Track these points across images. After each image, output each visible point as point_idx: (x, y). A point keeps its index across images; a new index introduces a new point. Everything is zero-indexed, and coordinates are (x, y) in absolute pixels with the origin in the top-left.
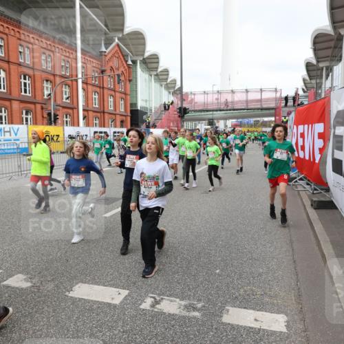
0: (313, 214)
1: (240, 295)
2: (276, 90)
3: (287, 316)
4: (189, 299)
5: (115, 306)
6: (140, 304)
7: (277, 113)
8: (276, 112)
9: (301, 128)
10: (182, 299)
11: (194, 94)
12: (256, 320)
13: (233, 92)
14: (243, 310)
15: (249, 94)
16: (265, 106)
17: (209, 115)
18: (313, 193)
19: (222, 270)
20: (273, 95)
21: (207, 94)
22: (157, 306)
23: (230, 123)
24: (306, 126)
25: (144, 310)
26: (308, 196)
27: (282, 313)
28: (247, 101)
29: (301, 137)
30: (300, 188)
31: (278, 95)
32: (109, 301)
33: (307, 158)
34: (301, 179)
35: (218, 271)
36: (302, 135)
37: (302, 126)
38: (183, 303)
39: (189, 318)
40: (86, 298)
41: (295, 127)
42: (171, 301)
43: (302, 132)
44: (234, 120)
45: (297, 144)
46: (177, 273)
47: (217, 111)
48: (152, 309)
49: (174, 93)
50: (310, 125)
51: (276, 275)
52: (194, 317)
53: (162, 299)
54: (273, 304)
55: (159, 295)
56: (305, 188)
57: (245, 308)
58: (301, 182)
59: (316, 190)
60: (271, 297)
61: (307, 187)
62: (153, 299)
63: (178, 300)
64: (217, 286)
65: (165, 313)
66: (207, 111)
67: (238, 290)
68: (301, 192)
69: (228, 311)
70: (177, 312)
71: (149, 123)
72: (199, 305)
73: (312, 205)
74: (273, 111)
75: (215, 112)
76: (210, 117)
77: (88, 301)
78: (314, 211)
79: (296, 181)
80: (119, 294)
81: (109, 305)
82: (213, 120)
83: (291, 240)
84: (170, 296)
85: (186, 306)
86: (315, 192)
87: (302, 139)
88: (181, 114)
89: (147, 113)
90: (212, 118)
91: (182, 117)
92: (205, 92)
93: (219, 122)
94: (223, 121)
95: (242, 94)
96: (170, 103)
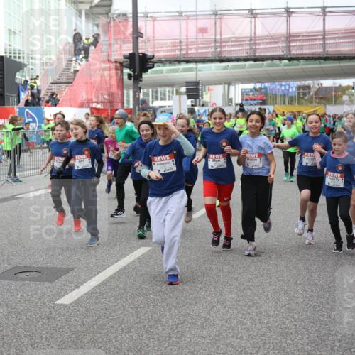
11: (154, 19)
13: (252, 13)
15: (293, 19)
16: (331, 50)
21: (188, 17)
23: (236, 93)
28: (289, 38)
44: (251, 86)
47: (212, 61)
49: (91, 14)
66: (187, 62)
71: (39, 91)
75: (200, 65)
76: (191, 76)
82: (197, 83)
88: (134, 72)
89: (26, 65)
90: (194, 80)
91: (136, 78)
92: (180, 14)
93: (212, 90)
94: (221, 87)
95: (276, 19)
96: (91, 40)
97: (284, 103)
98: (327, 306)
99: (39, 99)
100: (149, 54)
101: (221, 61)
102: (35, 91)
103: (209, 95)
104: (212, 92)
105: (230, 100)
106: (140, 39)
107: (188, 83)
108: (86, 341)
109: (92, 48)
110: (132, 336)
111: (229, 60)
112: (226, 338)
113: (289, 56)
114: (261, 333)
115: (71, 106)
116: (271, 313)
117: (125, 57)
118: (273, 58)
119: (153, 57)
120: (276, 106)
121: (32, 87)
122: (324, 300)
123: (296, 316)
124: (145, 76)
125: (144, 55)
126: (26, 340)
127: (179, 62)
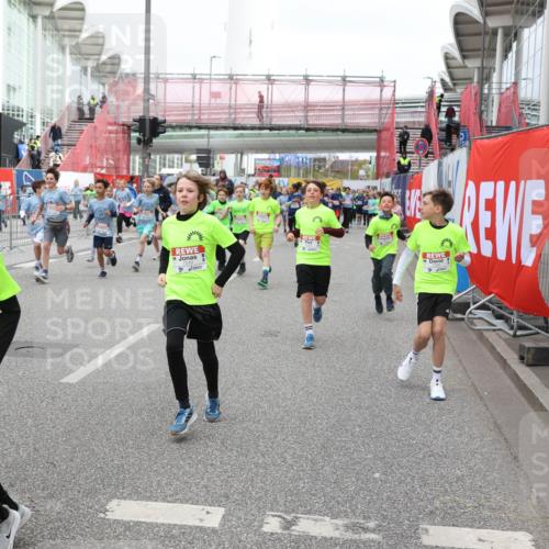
0: (528, 375)
1: (437, 509)
2: (381, 83)
3: (531, 533)
4: (346, 516)
5: (214, 531)
6: (261, 526)
7: (383, 143)
8: (379, 139)
9: (487, 188)
10: (334, 516)
11: (166, 81)
12: (480, 540)
13: (270, 79)
14: (452, 528)
15: (312, 87)
16: (350, 121)
17: (198, 139)
18: (515, 336)
19: (385, 473)
20: (373, 94)
21: (201, 81)
22: (293, 527)
23: (251, 161)
24: (501, 184)
25: (272, 534)
26: (505, 340)
27: (521, 529)
28: (307, 107)
29: (487, 209)
30: (480, 326)
31: (387, 93)
32: (197, 523)
33: (502, 256)
34: (483, 307)
35: (377, 475)
36: (491, 205)
37: (492, 184)
38: (339, 522)
39: (364, 543)
40: (148, 520)
41: (471, 185)
42: (316, 520)
43: (491, 196)
44: (265, 156)
45: (475, 224)
46: (300, 479)
47: (225, 128)
48: (286, 532)
50: (513, 184)
51: (488, 479)
52: (373, 541)
53: (297, 518)
54: (501, 518)
55: (286, 512)
56: (491, 324)
57: (454, 525)
58: (481, 313)
59: (521, 328)
60: (492, 509)
61: (500, 324)
62: (280, 519)
63: (327, 519)
64: (389, 498)
65: (316, 538)
66: (200, 128)
67: (431, 502)
68: (486, 334)
69: (427, 530)
70: (337, 534)
72: (372, 524)
73: (522, 358)
74: (374, 136)
75: (212, 132)
76: (202, 143)
77: (157, 525)
78: (528, 369)
79: (471, 313)
80: (208, 513)
81: (202, 529)
82: (208, 151)
83: (495, 423)
84: (309, 512)
85: (347, 527)
86: (519, 333)
87: (489, 214)
88: (144, 136)
89: (25, 124)
90: (205, 147)
91: (145, 143)
92: (194, 77)
93: (224, 158)
94: (233, 156)
95: (293, 87)
96: (97, 100)
97: (299, 175)
98: (347, 390)
99: (39, 161)
100: (161, 118)
101: (235, 128)
102: (35, 152)
103: (220, 164)
104: (224, 161)
105: (243, 171)
106: (151, 101)
107: (199, 151)
108: (94, 423)
109: (98, 108)
110: (143, 419)
111: (244, 128)
112: (242, 422)
113: (306, 127)
114: (279, 417)
115: (74, 170)
116: (289, 396)
117: (135, 121)
118: (290, 128)
119: (165, 122)
121: (33, 148)
122: (343, 384)
123: (315, 400)
124: (155, 141)
125: (155, 119)
126: (30, 421)
127: (190, 127)
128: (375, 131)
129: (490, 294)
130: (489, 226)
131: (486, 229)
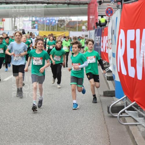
8: (89, 8)
9: (131, 33)
24: (138, 31)
29: (131, 47)
30: (129, 122)
34: (131, 109)
36: (133, 44)
37: (134, 30)
41: (122, 31)
43: (133, 39)
45: (125, 56)
56: (136, 121)
58: (130, 113)
68: (131, 128)
74: (86, 7)
79: (124, 112)
87: (133, 49)
93: (4, 21)
94: (10, 19)
101: (7, 3)
103: (2, 24)
104: (4, 22)
113: (47, 2)
120: (40, 31)
128: (87, 4)
129: (134, 101)
130: (133, 58)
131: (131, 59)
